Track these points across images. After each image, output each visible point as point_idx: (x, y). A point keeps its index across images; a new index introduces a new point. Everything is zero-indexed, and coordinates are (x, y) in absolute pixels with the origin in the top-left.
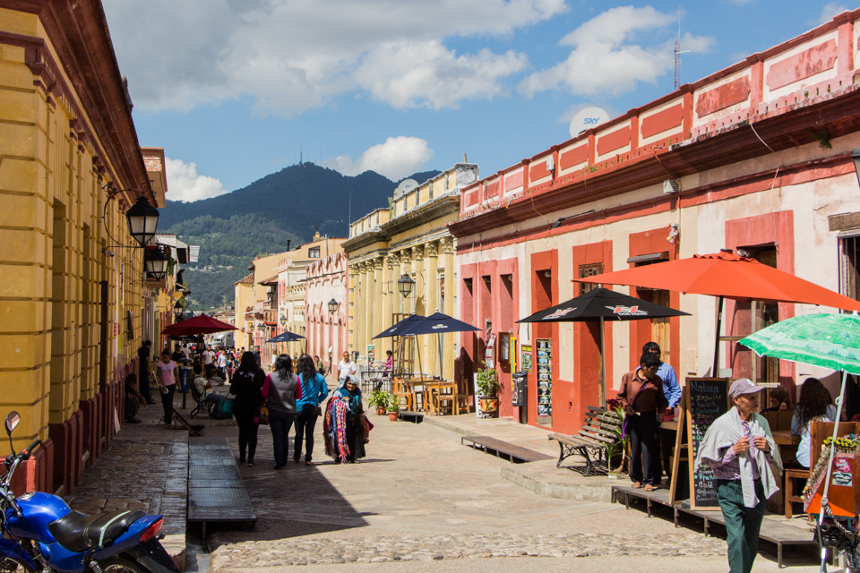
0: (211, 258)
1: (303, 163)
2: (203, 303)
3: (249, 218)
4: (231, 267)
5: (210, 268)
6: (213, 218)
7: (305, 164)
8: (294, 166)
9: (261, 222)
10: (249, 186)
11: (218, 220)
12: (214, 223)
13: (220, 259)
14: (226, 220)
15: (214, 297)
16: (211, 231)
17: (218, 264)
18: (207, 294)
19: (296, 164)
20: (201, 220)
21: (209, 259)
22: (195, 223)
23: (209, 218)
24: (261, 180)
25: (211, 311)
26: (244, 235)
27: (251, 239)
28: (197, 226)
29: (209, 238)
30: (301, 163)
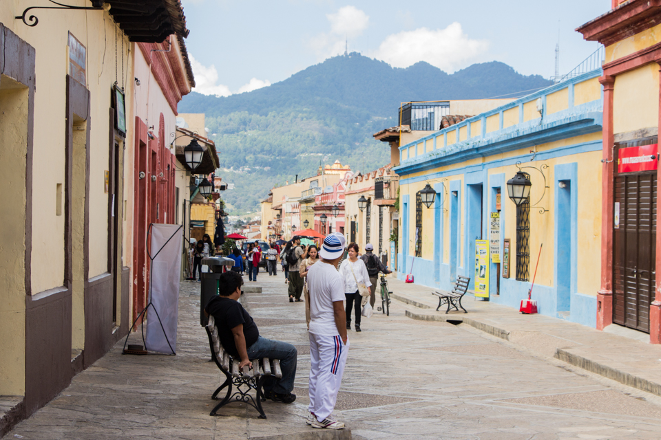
0: (247, 158)
1: (348, 53)
2: (239, 207)
3: (289, 115)
4: (269, 168)
5: (246, 169)
6: (250, 114)
7: (351, 54)
8: (338, 57)
9: (302, 119)
10: (289, 79)
11: (255, 117)
12: (250, 120)
13: (256, 159)
14: (264, 117)
15: (250, 201)
16: (247, 128)
17: (254, 164)
18: (243, 198)
19: (340, 55)
20: (236, 116)
21: (245, 160)
22: (230, 120)
23: (244, 114)
24: (302, 72)
25: (247, 216)
26: (283, 133)
27: (290, 137)
28: (232, 123)
29: (245, 136)
30: (346, 53)
